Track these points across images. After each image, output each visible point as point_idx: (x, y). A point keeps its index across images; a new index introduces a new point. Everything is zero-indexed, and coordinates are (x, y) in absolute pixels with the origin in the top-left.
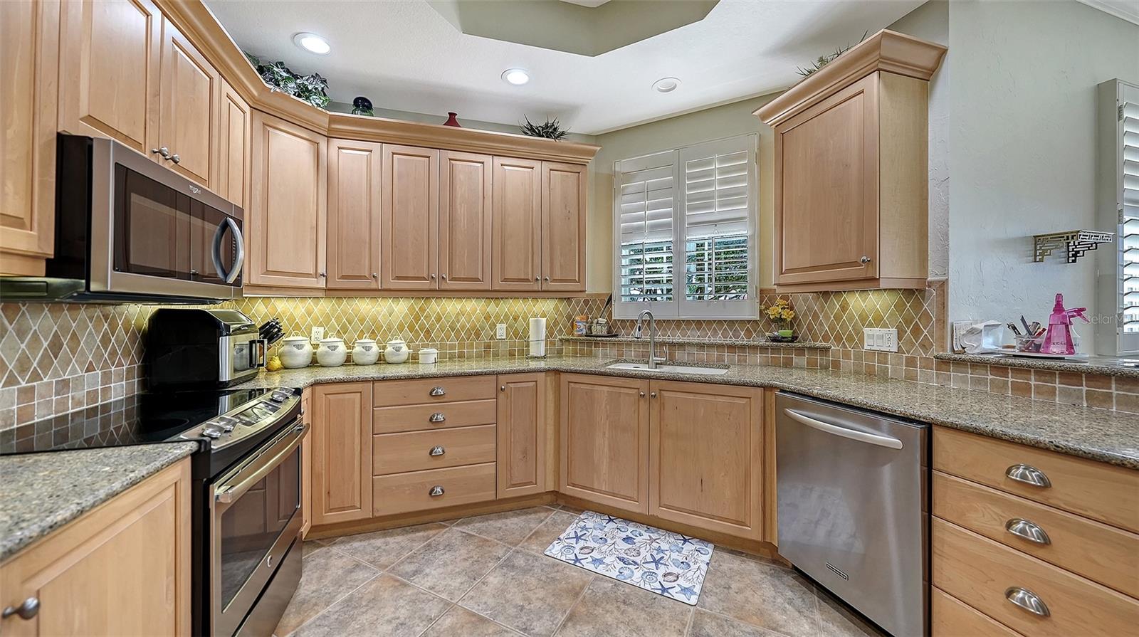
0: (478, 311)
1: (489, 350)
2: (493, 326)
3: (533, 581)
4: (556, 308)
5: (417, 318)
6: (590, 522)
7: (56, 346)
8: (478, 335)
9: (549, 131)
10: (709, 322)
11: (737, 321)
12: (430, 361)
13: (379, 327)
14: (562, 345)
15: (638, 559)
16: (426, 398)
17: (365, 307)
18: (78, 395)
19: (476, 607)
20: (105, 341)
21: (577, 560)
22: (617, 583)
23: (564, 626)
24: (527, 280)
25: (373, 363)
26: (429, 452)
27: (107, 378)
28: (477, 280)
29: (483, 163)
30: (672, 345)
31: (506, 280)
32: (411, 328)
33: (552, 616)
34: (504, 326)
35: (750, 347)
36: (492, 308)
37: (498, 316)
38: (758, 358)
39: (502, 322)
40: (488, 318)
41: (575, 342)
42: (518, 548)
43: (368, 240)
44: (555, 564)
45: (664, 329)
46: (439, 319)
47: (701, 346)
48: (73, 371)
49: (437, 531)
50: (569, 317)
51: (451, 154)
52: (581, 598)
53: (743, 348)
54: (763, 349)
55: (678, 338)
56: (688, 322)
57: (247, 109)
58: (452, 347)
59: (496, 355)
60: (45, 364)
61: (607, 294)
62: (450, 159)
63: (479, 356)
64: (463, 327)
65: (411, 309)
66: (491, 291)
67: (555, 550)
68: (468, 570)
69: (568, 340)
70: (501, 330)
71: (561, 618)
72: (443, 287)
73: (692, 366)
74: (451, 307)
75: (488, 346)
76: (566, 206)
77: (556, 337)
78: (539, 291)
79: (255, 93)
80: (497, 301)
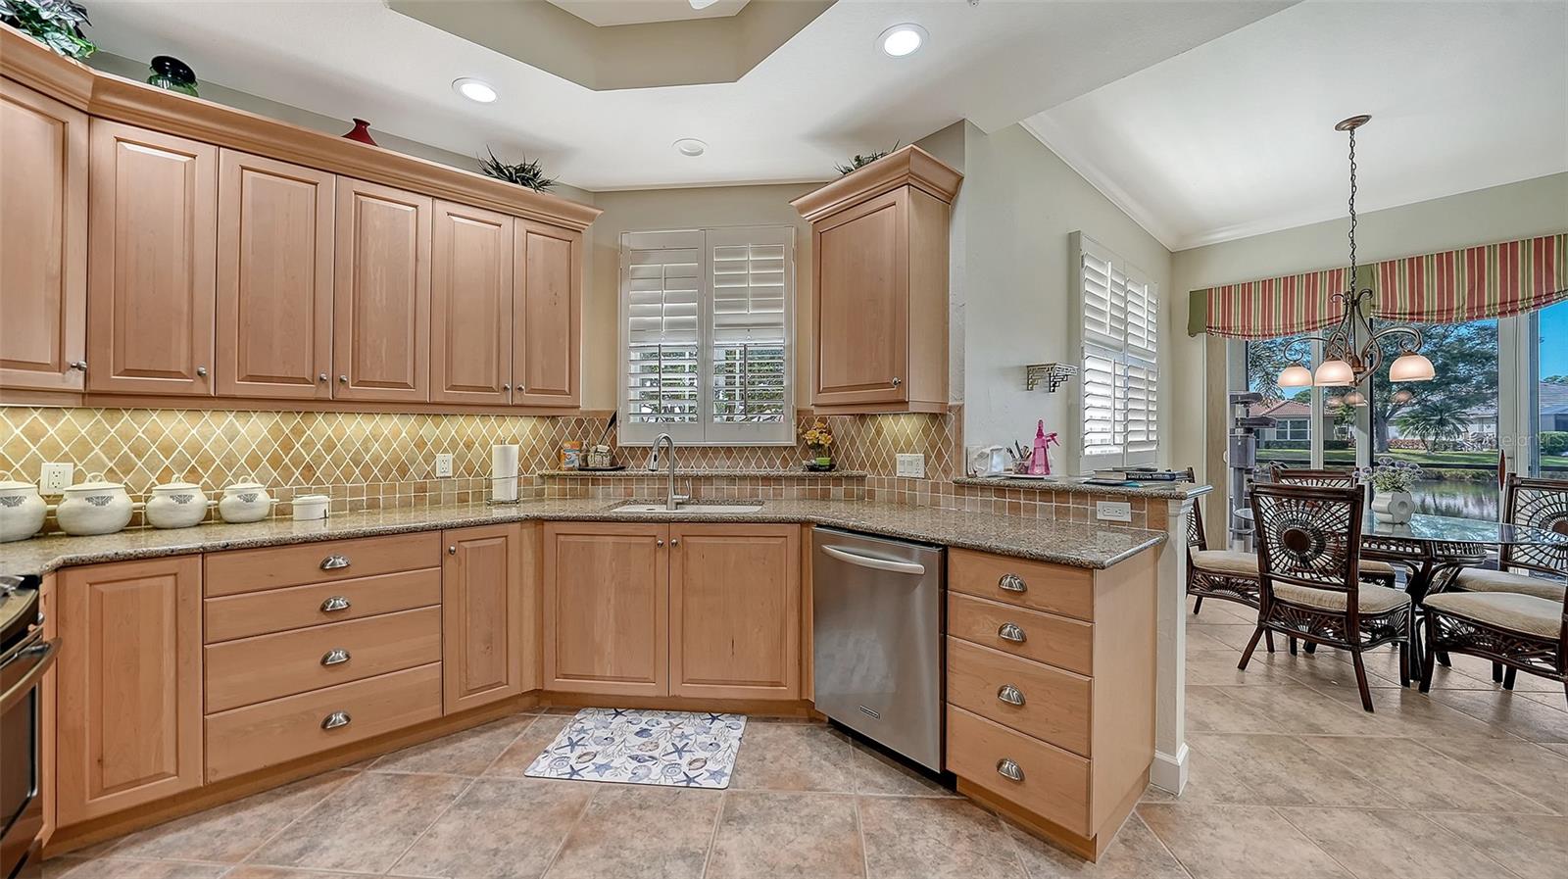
0: (404, 434)
1: (423, 493)
2: (430, 458)
3: (512, 813)
4: (534, 430)
5: (287, 446)
6: (590, 721)
8: (403, 471)
9: (525, 175)
10: (741, 449)
11: (772, 447)
12: (314, 514)
13: (206, 462)
14: (544, 483)
15: (655, 754)
16: (316, 574)
19: (421, 870)
21: (574, 772)
22: (629, 787)
23: (561, 856)
24: (490, 389)
25: (196, 522)
26: (320, 659)
28: (405, 385)
29: (416, 207)
30: (697, 478)
31: (454, 387)
32: (275, 462)
33: (542, 849)
34: (450, 456)
35: (787, 478)
36: (429, 429)
37: (438, 444)
38: (795, 490)
39: (445, 451)
40: (421, 444)
41: (563, 478)
42: (483, 776)
43: (185, 308)
44: (543, 784)
45: (687, 459)
46: (330, 446)
47: (731, 479)
49: (337, 782)
50: (554, 444)
51: (359, 185)
52: (582, 816)
53: (778, 479)
54: (800, 480)
55: (704, 469)
56: (716, 450)
58: (355, 492)
59: (435, 502)
61: (610, 412)
62: (356, 193)
63: (405, 505)
64: (376, 459)
65: (276, 431)
66: (430, 404)
67: (542, 767)
68: (402, 824)
69: (552, 477)
70: (444, 464)
71: (555, 848)
72: (341, 395)
73: (720, 504)
74: (354, 428)
75: (422, 489)
76: (551, 285)
77: (533, 472)
78: (508, 406)
80: (437, 419)
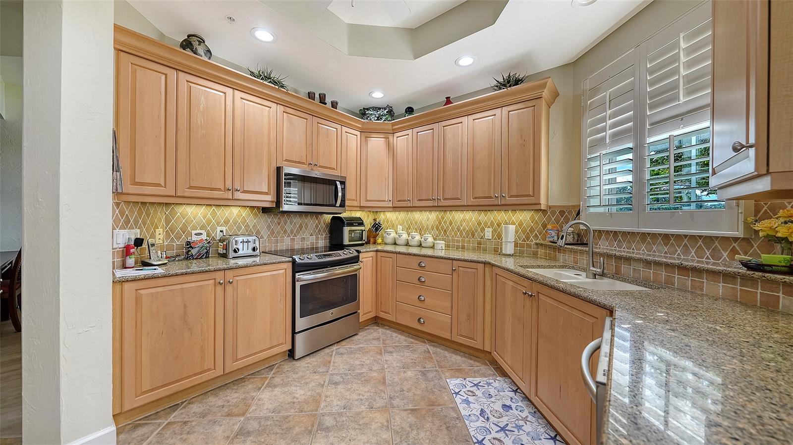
0: (473, 219)
1: (480, 246)
2: (483, 230)
3: (423, 386)
4: (532, 218)
5: (440, 223)
6: (499, 383)
7: (301, 227)
8: (473, 235)
10: (679, 237)
11: (717, 237)
12: (441, 249)
13: (423, 227)
14: (538, 248)
16: (416, 266)
17: (418, 216)
18: (308, 243)
19: (389, 378)
20: (317, 226)
21: (457, 393)
22: (460, 418)
23: (406, 410)
24: (491, 197)
25: (417, 245)
26: (417, 297)
27: (317, 239)
28: (458, 199)
29: (462, 122)
31: (475, 198)
32: (437, 228)
33: (408, 403)
34: (491, 230)
35: (708, 271)
36: (483, 217)
37: (486, 223)
38: (721, 288)
39: (489, 227)
40: (479, 224)
41: (546, 246)
42: (440, 370)
43: (407, 181)
44: (445, 388)
46: (451, 223)
48: (306, 235)
50: (544, 226)
51: (444, 123)
52: (431, 408)
53: (697, 271)
54: (729, 277)
57: (358, 133)
58: (458, 241)
59: (485, 250)
60: (298, 232)
61: (574, 206)
62: (444, 127)
63: (474, 249)
64: (464, 229)
65: (437, 217)
67: (453, 383)
69: (542, 245)
70: (488, 233)
71: (410, 407)
72: (440, 204)
73: (630, 283)
74: (458, 216)
75: (479, 243)
76: (521, 136)
77: (532, 241)
78: (499, 205)
79: (360, 126)
80: (486, 213)
